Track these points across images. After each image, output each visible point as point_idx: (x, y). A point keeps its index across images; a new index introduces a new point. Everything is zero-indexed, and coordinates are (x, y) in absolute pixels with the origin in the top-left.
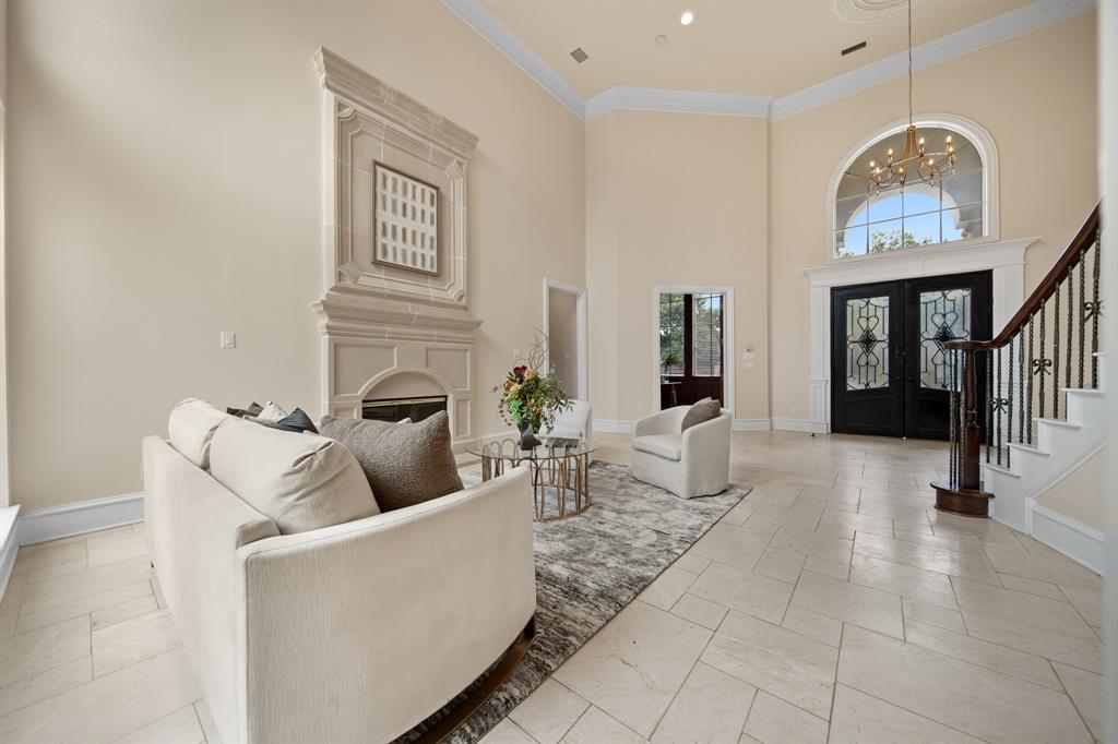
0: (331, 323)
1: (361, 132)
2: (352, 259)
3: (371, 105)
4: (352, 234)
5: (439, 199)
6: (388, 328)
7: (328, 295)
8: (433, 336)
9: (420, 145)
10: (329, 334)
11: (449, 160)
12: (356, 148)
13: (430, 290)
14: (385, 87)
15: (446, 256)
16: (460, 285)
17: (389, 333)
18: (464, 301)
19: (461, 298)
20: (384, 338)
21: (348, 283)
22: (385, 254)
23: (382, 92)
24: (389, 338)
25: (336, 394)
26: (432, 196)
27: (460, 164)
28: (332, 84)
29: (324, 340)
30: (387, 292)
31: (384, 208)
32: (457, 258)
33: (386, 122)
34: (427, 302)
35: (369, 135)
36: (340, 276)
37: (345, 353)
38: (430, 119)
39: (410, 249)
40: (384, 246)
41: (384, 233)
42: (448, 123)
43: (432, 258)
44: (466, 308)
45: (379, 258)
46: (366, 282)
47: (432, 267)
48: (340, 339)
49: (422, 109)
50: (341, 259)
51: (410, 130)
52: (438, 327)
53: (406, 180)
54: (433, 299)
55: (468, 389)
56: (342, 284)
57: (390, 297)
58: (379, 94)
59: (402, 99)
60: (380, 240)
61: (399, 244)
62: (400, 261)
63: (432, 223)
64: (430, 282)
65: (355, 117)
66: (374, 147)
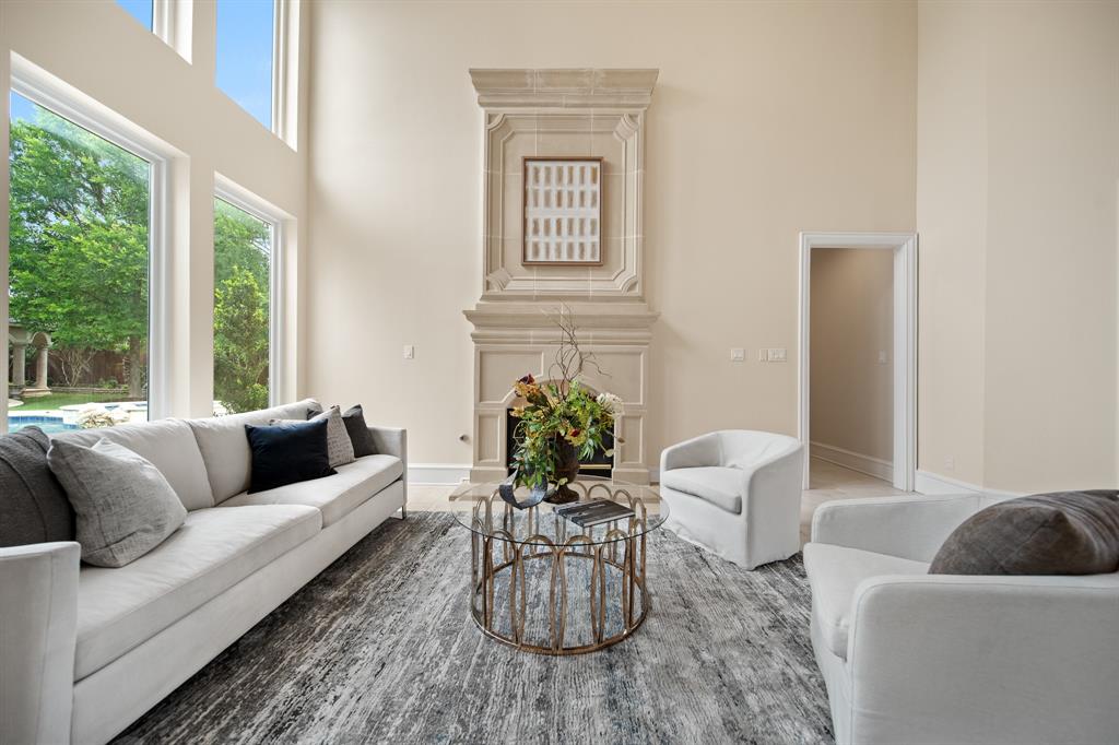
0: (477, 332)
1: (513, 134)
2: (503, 266)
3: (520, 101)
4: (503, 240)
5: (606, 173)
6: (532, 333)
7: (477, 305)
8: (588, 337)
9: (577, 118)
10: (476, 342)
11: (616, 118)
12: (509, 152)
13: (592, 284)
14: (532, 74)
15: (614, 238)
16: (632, 269)
17: (534, 337)
18: (637, 291)
19: (632, 287)
20: (529, 343)
21: (495, 290)
22: (536, 253)
23: (529, 80)
24: (535, 343)
25: (481, 400)
26: (594, 171)
27: (632, 117)
28: (486, 100)
29: (471, 348)
30: (536, 293)
31: (536, 204)
32: (629, 238)
33: (536, 110)
34: (585, 299)
35: (522, 133)
36: (488, 285)
37: (491, 361)
38: (586, 80)
39: (565, 240)
40: (536, 246)
41: (536, 231)
42: (610, 73)
43: (593, 245)
44: (641, 299)
45: (530, 258)
46: (514, 286)
47: (593, 255)
48: (486, 347)
49: (576, 73)
50: (490, 268)
51: (566, 106)
52: (595, 327)
53: (560, 164)
54: (591, 294)
55: (641, 403)
56: (491, 292)
57: (539, 298)
58: (526, 85)
59: (551, 75)
60: (531, 239)
61: (553, 239)
62: (553, 258)
63: (594, 203)
64: (591, 274)
65: (505, 121)
66: (527, 143)
